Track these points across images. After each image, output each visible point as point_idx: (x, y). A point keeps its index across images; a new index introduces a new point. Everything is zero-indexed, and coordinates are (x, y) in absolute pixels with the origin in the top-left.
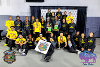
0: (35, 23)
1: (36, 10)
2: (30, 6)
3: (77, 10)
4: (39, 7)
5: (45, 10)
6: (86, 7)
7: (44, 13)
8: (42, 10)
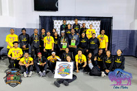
0: (46, 38)
1: (48, 22)
2: (40, 17)
3: (99, 22)
4: (51, 17)
5: (59, 21)
6: (111, 18)
7: (57, 24)
8: (55, 21)
